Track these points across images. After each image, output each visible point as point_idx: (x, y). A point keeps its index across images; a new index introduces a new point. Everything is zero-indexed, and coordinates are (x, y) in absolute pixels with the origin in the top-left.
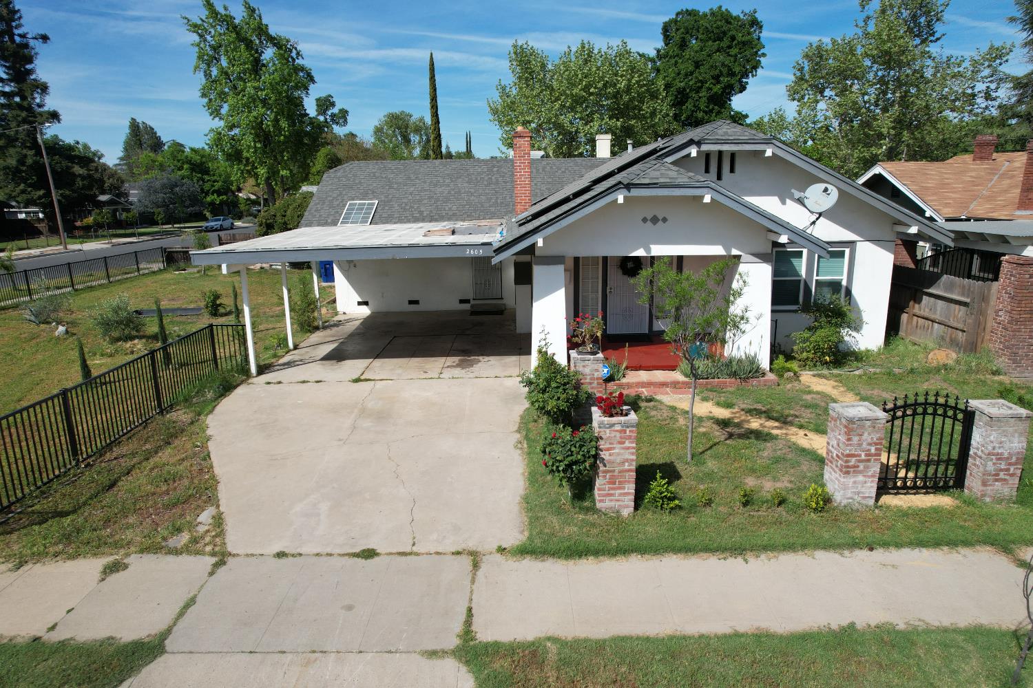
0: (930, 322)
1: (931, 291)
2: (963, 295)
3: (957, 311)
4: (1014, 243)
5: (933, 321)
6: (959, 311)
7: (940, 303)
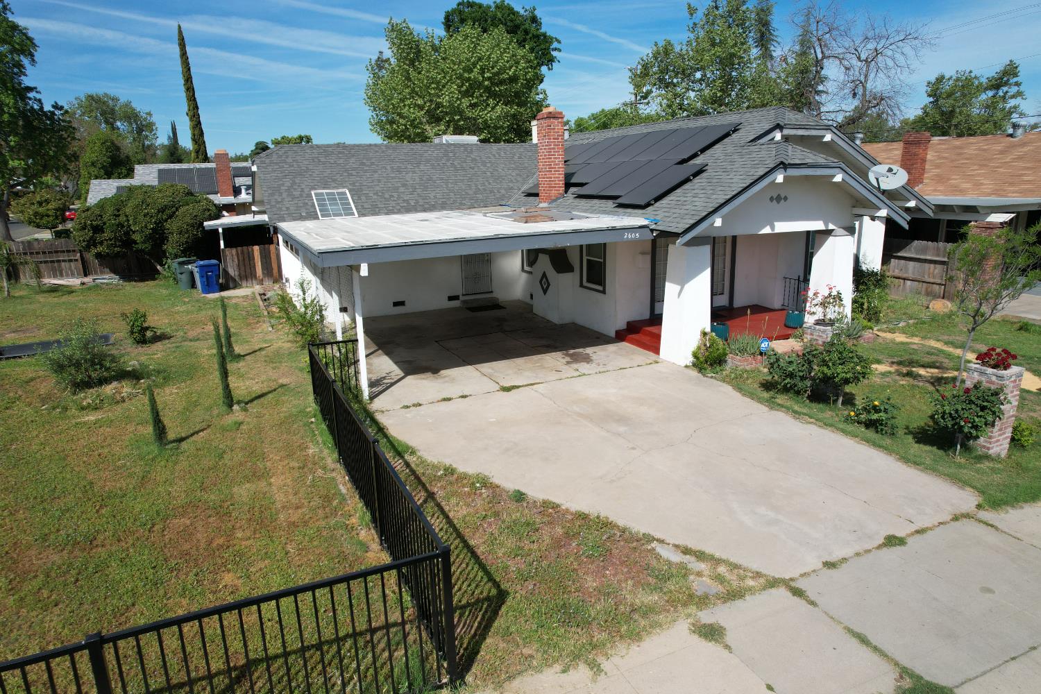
0: (902, 281)
1: (899, 254)
2: (938, 255)
3: (931, 270)
4: (981, 212)
5: (904, 279)
6: (935, 268)
7: (911, 264)
